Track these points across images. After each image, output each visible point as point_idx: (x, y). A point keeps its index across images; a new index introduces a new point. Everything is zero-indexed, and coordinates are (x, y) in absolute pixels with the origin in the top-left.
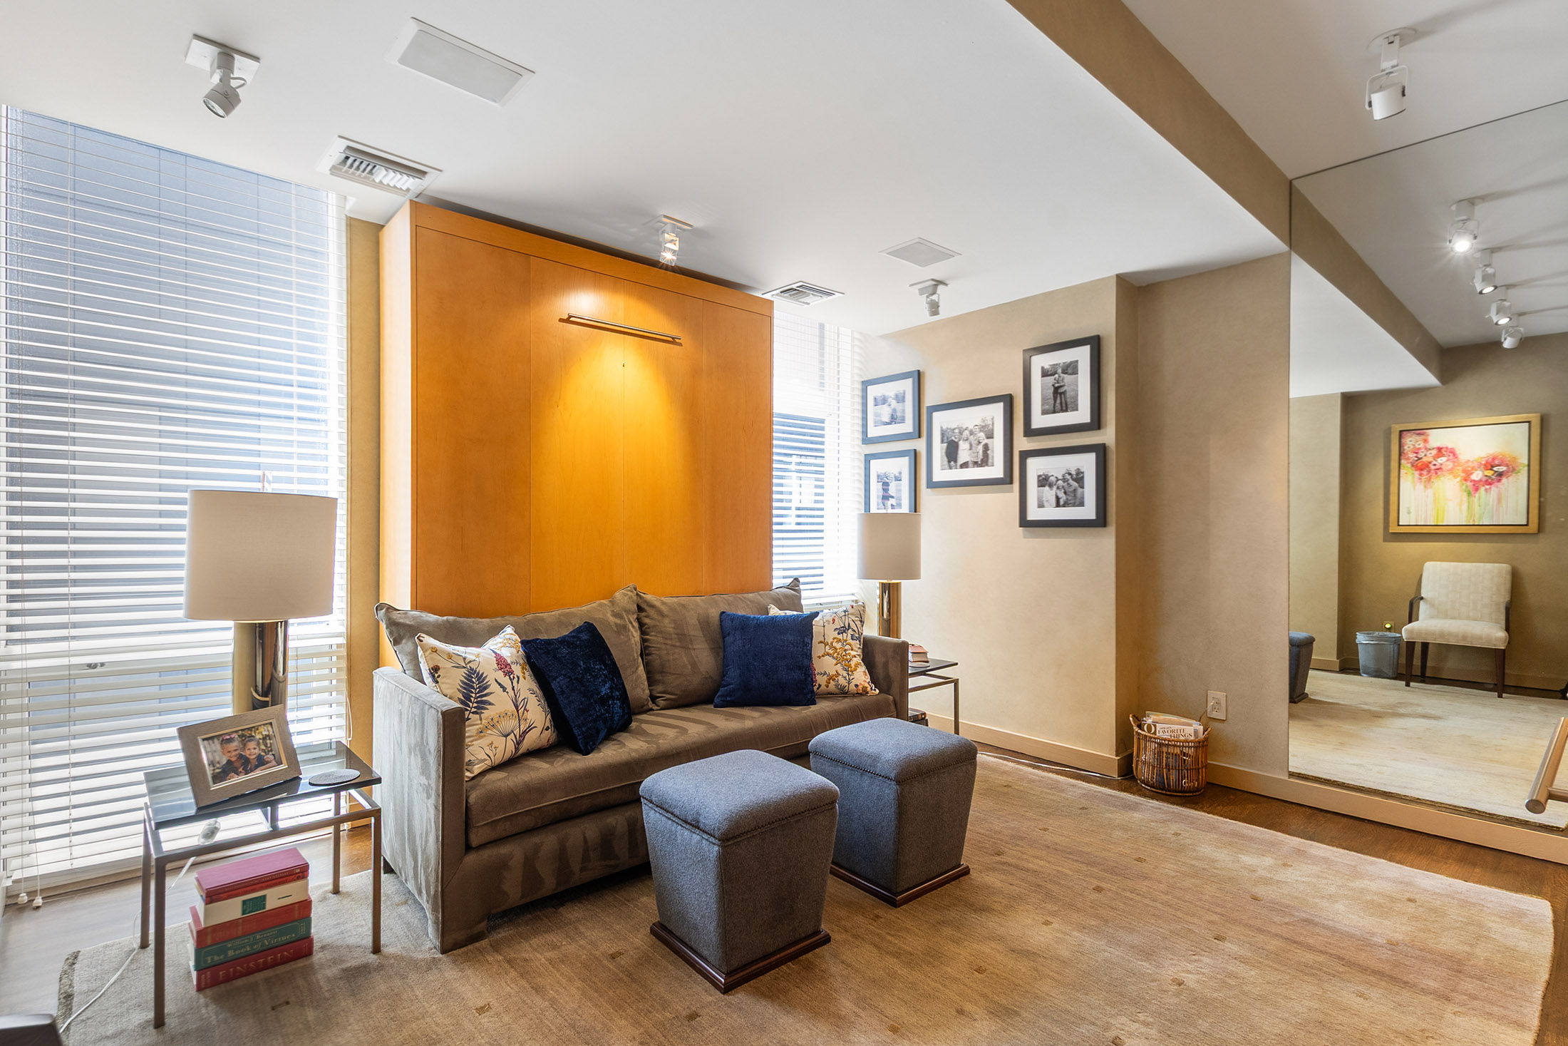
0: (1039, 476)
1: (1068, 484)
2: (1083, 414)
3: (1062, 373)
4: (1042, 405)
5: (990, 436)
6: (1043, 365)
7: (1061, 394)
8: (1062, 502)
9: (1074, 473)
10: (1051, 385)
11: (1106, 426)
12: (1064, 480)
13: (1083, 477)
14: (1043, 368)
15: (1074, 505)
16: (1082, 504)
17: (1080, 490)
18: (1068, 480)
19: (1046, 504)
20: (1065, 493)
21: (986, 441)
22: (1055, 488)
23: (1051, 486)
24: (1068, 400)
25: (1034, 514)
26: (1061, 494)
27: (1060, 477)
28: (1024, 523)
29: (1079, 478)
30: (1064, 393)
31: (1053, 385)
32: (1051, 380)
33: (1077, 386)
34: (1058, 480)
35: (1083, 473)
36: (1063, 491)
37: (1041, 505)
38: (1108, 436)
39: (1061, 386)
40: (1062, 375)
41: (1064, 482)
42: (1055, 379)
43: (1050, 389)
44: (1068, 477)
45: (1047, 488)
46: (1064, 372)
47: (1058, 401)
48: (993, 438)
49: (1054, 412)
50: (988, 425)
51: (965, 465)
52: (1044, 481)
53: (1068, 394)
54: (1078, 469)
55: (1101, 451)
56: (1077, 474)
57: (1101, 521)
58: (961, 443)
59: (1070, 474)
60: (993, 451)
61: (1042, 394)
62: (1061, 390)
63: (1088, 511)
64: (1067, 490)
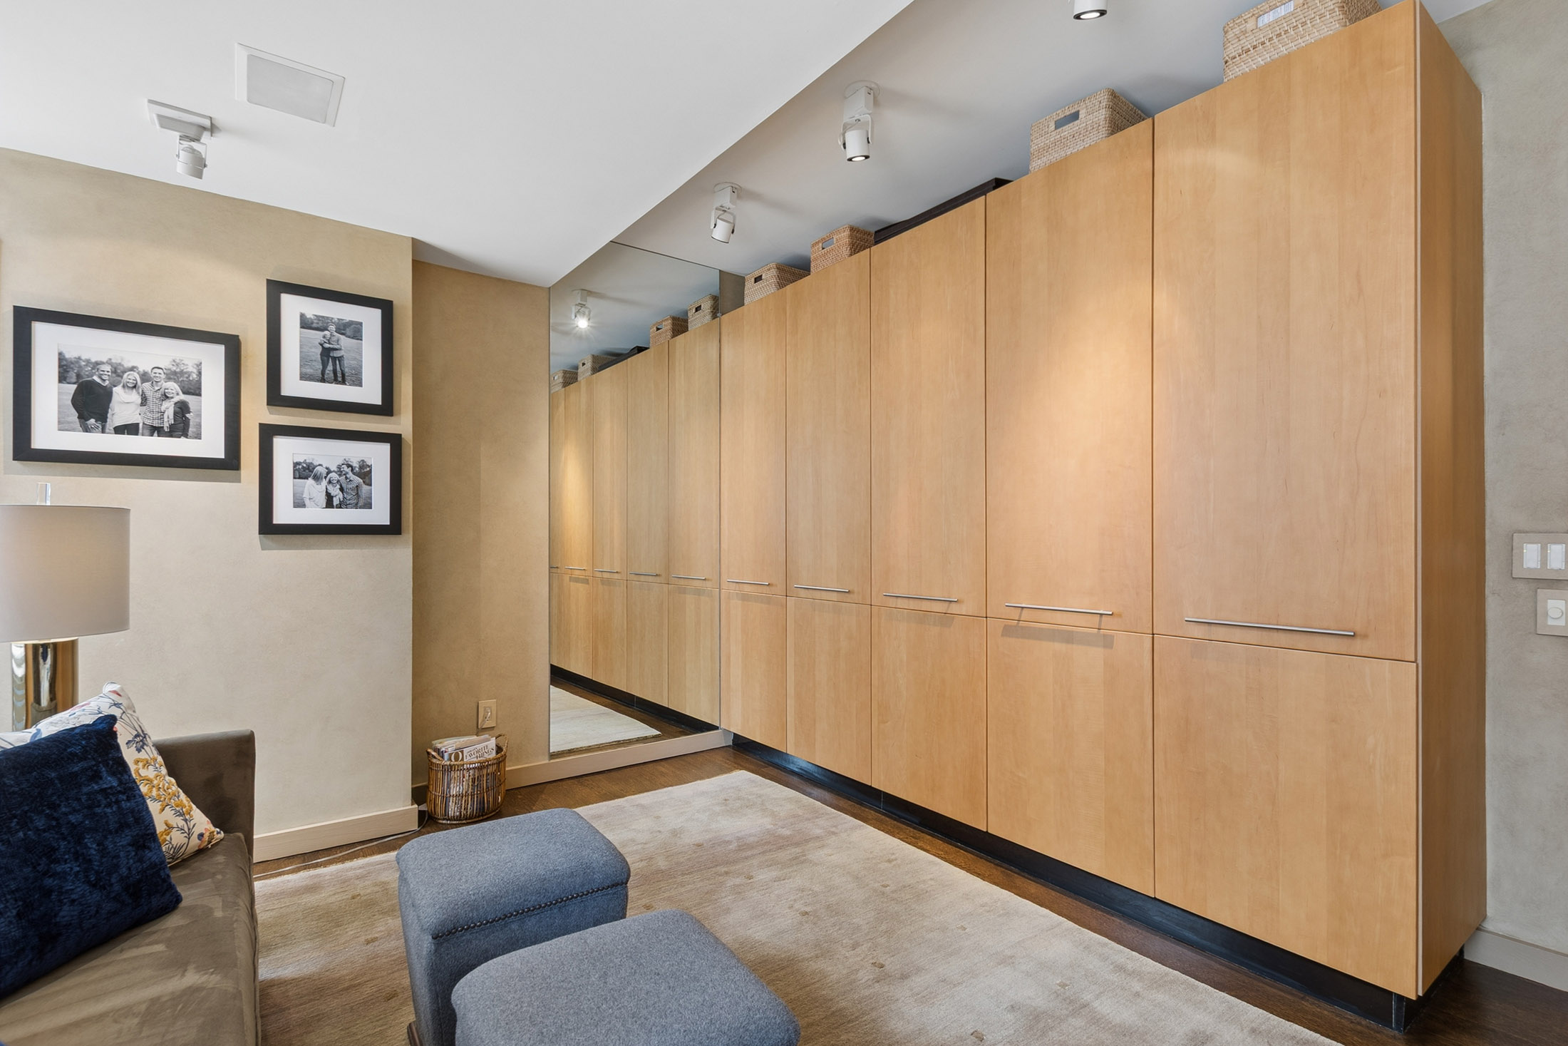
0: (296, 464)
1: (346, 478)
2: (370, 392)
3: (336, 331)
4: (301, 366)
5: (194, 389)
6: (303, 312)
7: (334, 359)
8: (336, 501)
9: (356, 465)
10: (317, 343)
11: (400, 414)
12: (340, 472)
13: (371, 470)
14: (302, 316)
15: (356, 506)
16: (368, 505)
17: (365, 488)
18: (347, 473)
19: (307, 502)
20: (342, 489)
21: (182, 397)
22: (324, 482)
23: (317, 478)
24: (346, 370)
25: (284, 513)
26: (335, 491)
27: (334, 468)
28: (268, 527)
29: (365, 473)
30: (340, 359)
31: (321, 345)
32: (317, 336)
33: (361, 355)
34: (329, 472)
35: (370, 466)
36: (338, 486)
37: (299, 503)
38: (402, 424)
39: (336, 349)
40: (335, 334)
41: (340, 475)
42: (324, 337)
43: (315, 347)
44: (345, 468)
45: (310, 481)
46: (338, 331)
47: (330, 367)
48: (200, 395)
49: (323, 380)
50: (189, 374)
51: (131, 429)
52: (303, 471)
53: (346, 362)
54: (363, 461)
55: (394, 441)
56: (361, 467)
57: (394, 528)
58: (117, 390)
59: (349, 466)
60: (199, 415)
61: (301, 352)
62: (336, 354)
63: (379, 514)
64: (344, 485)
